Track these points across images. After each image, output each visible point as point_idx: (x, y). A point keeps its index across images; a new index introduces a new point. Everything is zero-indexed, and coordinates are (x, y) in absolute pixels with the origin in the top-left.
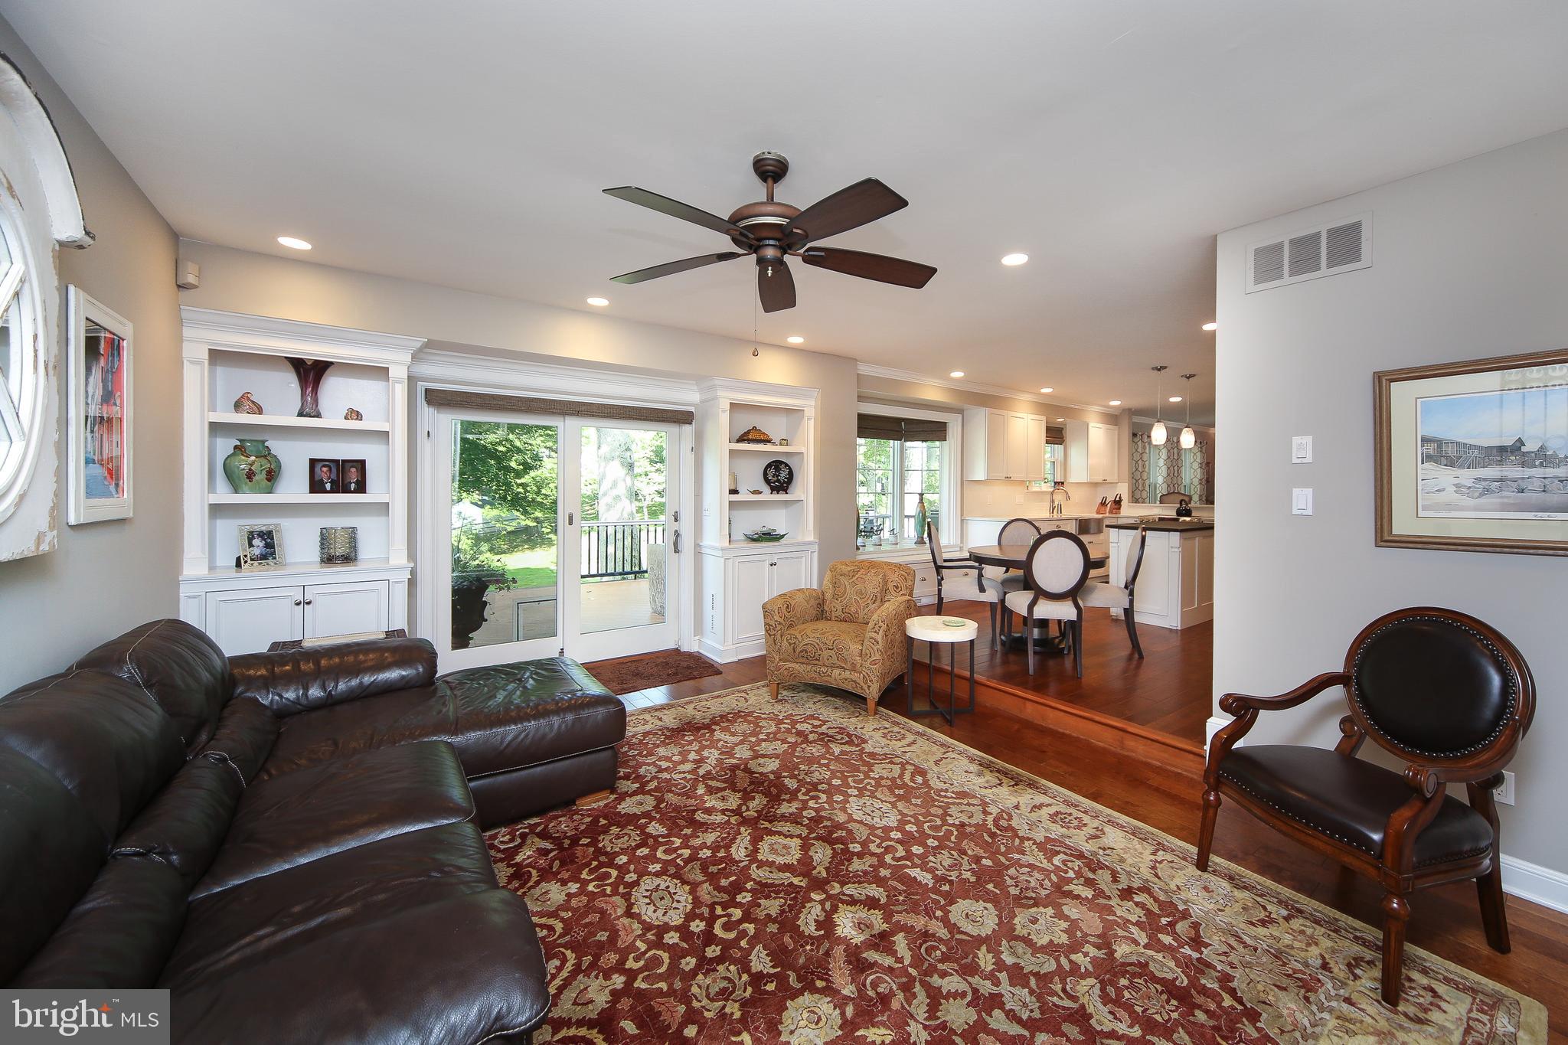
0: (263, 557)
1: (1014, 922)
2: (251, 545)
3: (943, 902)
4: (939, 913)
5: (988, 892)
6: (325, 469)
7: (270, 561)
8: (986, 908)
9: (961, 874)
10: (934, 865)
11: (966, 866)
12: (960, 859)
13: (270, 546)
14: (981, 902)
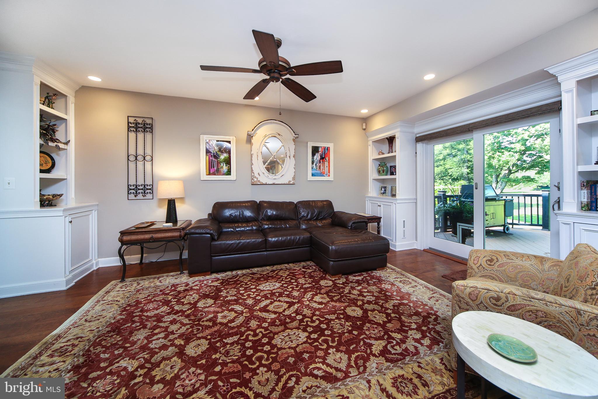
0: (383, 193)
1: (180, 359)
2: (381, 190)
3: (212, 340)
4: (209, 337)
5: (202, 359)
6: (394, 169)
7: (385, 195)
8: (196, 353)
9: (220, 353)
10: (234, 346)
11: (223, 358)
12: (230, 358)
13: (385, 190)
14: (200, 353)
